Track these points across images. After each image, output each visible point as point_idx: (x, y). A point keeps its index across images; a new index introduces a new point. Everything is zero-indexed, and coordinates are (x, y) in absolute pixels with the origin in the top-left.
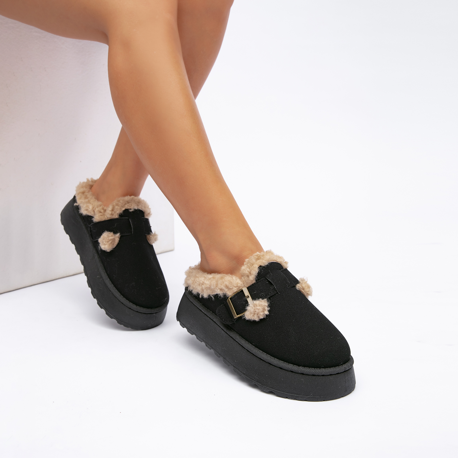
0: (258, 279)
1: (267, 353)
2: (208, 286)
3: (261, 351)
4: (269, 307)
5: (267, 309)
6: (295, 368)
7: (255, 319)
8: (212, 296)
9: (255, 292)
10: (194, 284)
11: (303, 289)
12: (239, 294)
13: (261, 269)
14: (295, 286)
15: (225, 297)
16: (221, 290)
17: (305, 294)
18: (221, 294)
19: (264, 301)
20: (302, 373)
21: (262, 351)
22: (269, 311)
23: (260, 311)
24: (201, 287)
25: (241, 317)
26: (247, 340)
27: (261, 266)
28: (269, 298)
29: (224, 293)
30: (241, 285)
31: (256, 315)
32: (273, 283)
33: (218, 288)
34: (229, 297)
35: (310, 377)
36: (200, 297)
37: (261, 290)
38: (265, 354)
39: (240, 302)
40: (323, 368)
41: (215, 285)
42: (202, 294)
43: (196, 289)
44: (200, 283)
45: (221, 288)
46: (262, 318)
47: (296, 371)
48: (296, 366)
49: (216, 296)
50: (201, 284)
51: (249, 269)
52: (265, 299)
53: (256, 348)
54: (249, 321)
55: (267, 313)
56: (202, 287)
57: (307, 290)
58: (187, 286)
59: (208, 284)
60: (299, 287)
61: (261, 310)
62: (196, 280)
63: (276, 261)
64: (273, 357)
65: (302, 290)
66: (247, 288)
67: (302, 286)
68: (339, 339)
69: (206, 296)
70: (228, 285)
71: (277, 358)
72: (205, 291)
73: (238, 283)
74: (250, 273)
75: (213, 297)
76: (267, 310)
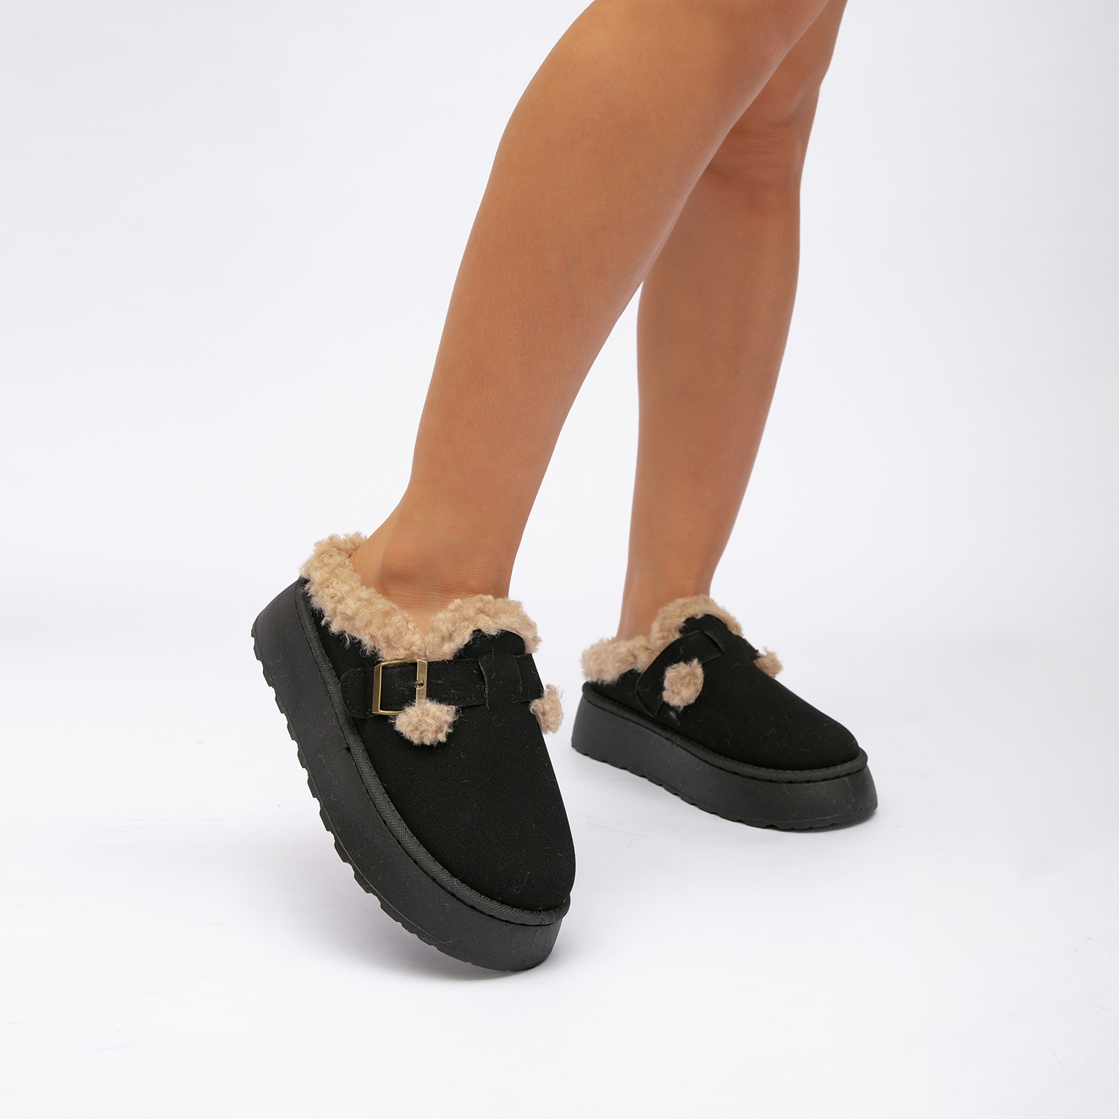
0: (460, 657)
1: (404, 817)
2: (349, 612)
3: (392, 806)
4: (454, 726)
5: (446, 729)
6: (444, 876)
7: (412, 739)
8: (347, 637)
9: (440, 682)
10: (322, 586)
11: (544, 714)
12: (405, 667)
13: (477, 638)
14: (529, 702)
15: (374, 658)
16: (372, 637)
17: (543, 726)
18: (368, 646)
19: (449, 709)
20: (454, 892)
21: (394, 808)
22: (449, 736)
23: (429, 728)
24: (333, 606)
25: (386, 717)
26: (375, 767)
27: (479, 630)
28: (462, 708)
29: (375, 648)
30: (417, 651)
31: (418, 732)
32: (486, 680)
33: (367, 632)
34: (381, 662)
35: (465, 907)
36: (323, 623)
37: (454, 682)
38: (399, 817)
39: (400, 686)
40: (498, 901)
41: (364, 622)
42: (328, 619)
43: (322, 600)
44: (336, 594)
45: (374, 634)
46: (428, 744)
47: (442, 884)
48: (447, 872)
49: (357, 644)
50: (336, 599)
51: (453, 626)
52: (454, 707)
53: (386, 795)
54: (399, 735)
55: (442, 738)
56: (337, 607)
57: (551, 718)
58: (306, 576)
59: (351, 608)
60: (536, 706)
61: (434, 728)
62: (330, 581)
63: (518, 632)
64: (410, 833)
65: (540, 715)
66: (428, 663)
67: (543, 707)
68: (561, 857)
69: (335, 628)
70: (390, 638)
71: (417, 838)
72: (339, 618)
73: (413, 643)
74: (451, 635)
75: (348, 640)
76: (444, 732)
